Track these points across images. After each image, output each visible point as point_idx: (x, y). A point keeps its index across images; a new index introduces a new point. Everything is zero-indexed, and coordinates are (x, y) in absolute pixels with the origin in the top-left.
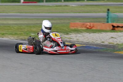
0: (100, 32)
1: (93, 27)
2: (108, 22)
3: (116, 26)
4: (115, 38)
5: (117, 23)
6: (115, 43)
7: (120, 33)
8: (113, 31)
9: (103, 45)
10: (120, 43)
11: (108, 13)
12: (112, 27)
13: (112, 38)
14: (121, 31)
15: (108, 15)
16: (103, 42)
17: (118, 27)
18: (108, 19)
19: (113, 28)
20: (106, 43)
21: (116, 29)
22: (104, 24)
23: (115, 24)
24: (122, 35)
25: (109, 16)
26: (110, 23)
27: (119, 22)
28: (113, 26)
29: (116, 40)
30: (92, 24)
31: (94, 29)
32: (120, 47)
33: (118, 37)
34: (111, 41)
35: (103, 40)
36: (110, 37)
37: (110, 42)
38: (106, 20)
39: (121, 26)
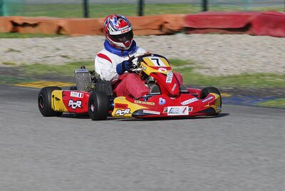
2: (1, 14)
3: (20, 22)
4: (18, 51)
5: (23, 15)
6: (18, 63)
7: (29, 39)
8: (12, 35)
10: (28, 63)
12: (10, 27)
13: (12, 50)
14: (31, 36)
17: (25, 25)
19: (14, 29)
21: (21, 29)
23: (19, 20)
24: (33, 43)
26: (6, 16)
27: (27, 13)
28: (15, 24)
29: (19, 55)
32: (29, 72)
33: (24, 48)
34: (9, 58)
36: (6, 49)
37: (6, 61)
39: (31, 23)
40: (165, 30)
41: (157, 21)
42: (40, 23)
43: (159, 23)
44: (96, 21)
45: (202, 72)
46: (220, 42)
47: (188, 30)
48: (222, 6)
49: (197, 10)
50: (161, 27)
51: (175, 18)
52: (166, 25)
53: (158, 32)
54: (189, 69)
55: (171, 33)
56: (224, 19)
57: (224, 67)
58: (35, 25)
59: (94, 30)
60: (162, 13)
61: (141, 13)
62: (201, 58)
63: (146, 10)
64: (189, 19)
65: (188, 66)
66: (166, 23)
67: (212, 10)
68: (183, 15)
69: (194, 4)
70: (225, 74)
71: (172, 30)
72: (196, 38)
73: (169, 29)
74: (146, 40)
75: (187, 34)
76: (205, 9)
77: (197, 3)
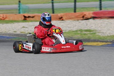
0: (12, 23)
1: (6, 18)
2: (19, 13)
3: (27, 16)
4: (26, 27)
5: (28, 13)
6: (27, 32)
7: (31, 23)
8: (24, 21)
9: (15, 35)
11: (19, 4)
12: (23, 18)
13: (24, 27)
14: (32, 21)
15: (19, 7)
16: (15, 32)
17: (29, 17)
18: (19, 10)
19: (24, 19)
20: (18, 32)
21: (27, 19)
22: (16, 14)
23: (26, 15)
24: (32, 24)
25: (21, 7)
26: (22, 13)
27: (30, 12)
28: (25, 17)
29: (27, 29)
30: (5, 15)
31: (7, 19)
33: (29, 26)
34: (23, 30)
35: (15, 30)
36: (22, 27)
37: (21, 31)
38: (18, 11)
39: (32, 16)
40: (85, 18)
41: (82, 14)
42: (35, 16)
43: (83, 15)
44: (57, 15)
45: (100, 34)
46: (107, 22)
47: (94, 18)
48: (108, 8)
49: (98, 10)
50: (83, 17)
51: (89, 13)
52: (85, 16)
53: (82, 19)
54: (95, 33)
55: (87, 19)
56: (109, 13)
57: (109, 32)
58: (33, 17)
59: (57, 19)
60: (83, 11)
61: (75, 11)
62: (99, 29)
63: (77, 10)
64: (94, 13)
65: (94, 32)
66: (85, 15)
67: (103, 9)
68: (92, 12)
69: (96, 7)
70: (109, 35)
71: (88, 18)
72: (97, 21)
73: (86, 18)
74: (77, 22)
75: (93, 19)
76: (101, 9)
77: (98, 7)
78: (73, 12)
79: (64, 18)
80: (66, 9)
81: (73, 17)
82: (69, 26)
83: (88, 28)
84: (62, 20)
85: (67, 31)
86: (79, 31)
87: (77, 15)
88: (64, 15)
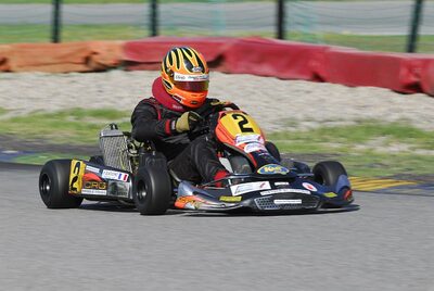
40: (93, 65)
41: (81, 51)
43: (84, 55)
47: (128, 65)
48: (181, 29)
49: (143, 35)
50: (87, 60)
51: (109, 47)
52: (95, 57)
53: (82, 68)
55: (102, 69)
61: (56, 38)
63: (64, 34)
64: (130, 48)
66: (95, 53)
67: (164, 34)
68: (121, 42)
69: (137, 26)
71: (104, 65)
72: (141, 77)
73: (99, 64)
74: (64, 80)
75: (126, 70)
76: (154, 33)
77: (143, 24)
78: (47, 42)
79: (12, 64)
80: (23, 27)
81: (48, 60)
82: (33, 93)
83: (107, 105)
84: (8, 71)
85: (24, 114)
86: (72, 114)
87: (65, 51)
88: (12, 52)
